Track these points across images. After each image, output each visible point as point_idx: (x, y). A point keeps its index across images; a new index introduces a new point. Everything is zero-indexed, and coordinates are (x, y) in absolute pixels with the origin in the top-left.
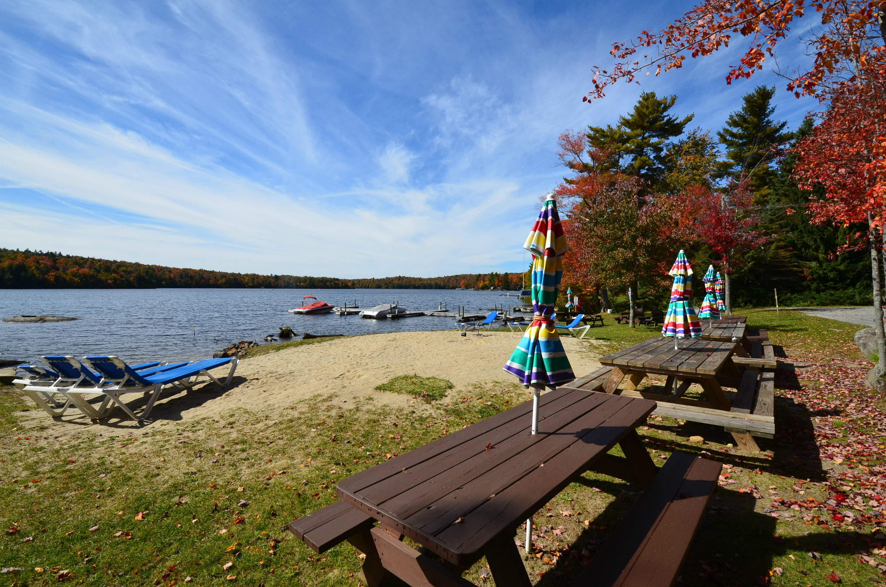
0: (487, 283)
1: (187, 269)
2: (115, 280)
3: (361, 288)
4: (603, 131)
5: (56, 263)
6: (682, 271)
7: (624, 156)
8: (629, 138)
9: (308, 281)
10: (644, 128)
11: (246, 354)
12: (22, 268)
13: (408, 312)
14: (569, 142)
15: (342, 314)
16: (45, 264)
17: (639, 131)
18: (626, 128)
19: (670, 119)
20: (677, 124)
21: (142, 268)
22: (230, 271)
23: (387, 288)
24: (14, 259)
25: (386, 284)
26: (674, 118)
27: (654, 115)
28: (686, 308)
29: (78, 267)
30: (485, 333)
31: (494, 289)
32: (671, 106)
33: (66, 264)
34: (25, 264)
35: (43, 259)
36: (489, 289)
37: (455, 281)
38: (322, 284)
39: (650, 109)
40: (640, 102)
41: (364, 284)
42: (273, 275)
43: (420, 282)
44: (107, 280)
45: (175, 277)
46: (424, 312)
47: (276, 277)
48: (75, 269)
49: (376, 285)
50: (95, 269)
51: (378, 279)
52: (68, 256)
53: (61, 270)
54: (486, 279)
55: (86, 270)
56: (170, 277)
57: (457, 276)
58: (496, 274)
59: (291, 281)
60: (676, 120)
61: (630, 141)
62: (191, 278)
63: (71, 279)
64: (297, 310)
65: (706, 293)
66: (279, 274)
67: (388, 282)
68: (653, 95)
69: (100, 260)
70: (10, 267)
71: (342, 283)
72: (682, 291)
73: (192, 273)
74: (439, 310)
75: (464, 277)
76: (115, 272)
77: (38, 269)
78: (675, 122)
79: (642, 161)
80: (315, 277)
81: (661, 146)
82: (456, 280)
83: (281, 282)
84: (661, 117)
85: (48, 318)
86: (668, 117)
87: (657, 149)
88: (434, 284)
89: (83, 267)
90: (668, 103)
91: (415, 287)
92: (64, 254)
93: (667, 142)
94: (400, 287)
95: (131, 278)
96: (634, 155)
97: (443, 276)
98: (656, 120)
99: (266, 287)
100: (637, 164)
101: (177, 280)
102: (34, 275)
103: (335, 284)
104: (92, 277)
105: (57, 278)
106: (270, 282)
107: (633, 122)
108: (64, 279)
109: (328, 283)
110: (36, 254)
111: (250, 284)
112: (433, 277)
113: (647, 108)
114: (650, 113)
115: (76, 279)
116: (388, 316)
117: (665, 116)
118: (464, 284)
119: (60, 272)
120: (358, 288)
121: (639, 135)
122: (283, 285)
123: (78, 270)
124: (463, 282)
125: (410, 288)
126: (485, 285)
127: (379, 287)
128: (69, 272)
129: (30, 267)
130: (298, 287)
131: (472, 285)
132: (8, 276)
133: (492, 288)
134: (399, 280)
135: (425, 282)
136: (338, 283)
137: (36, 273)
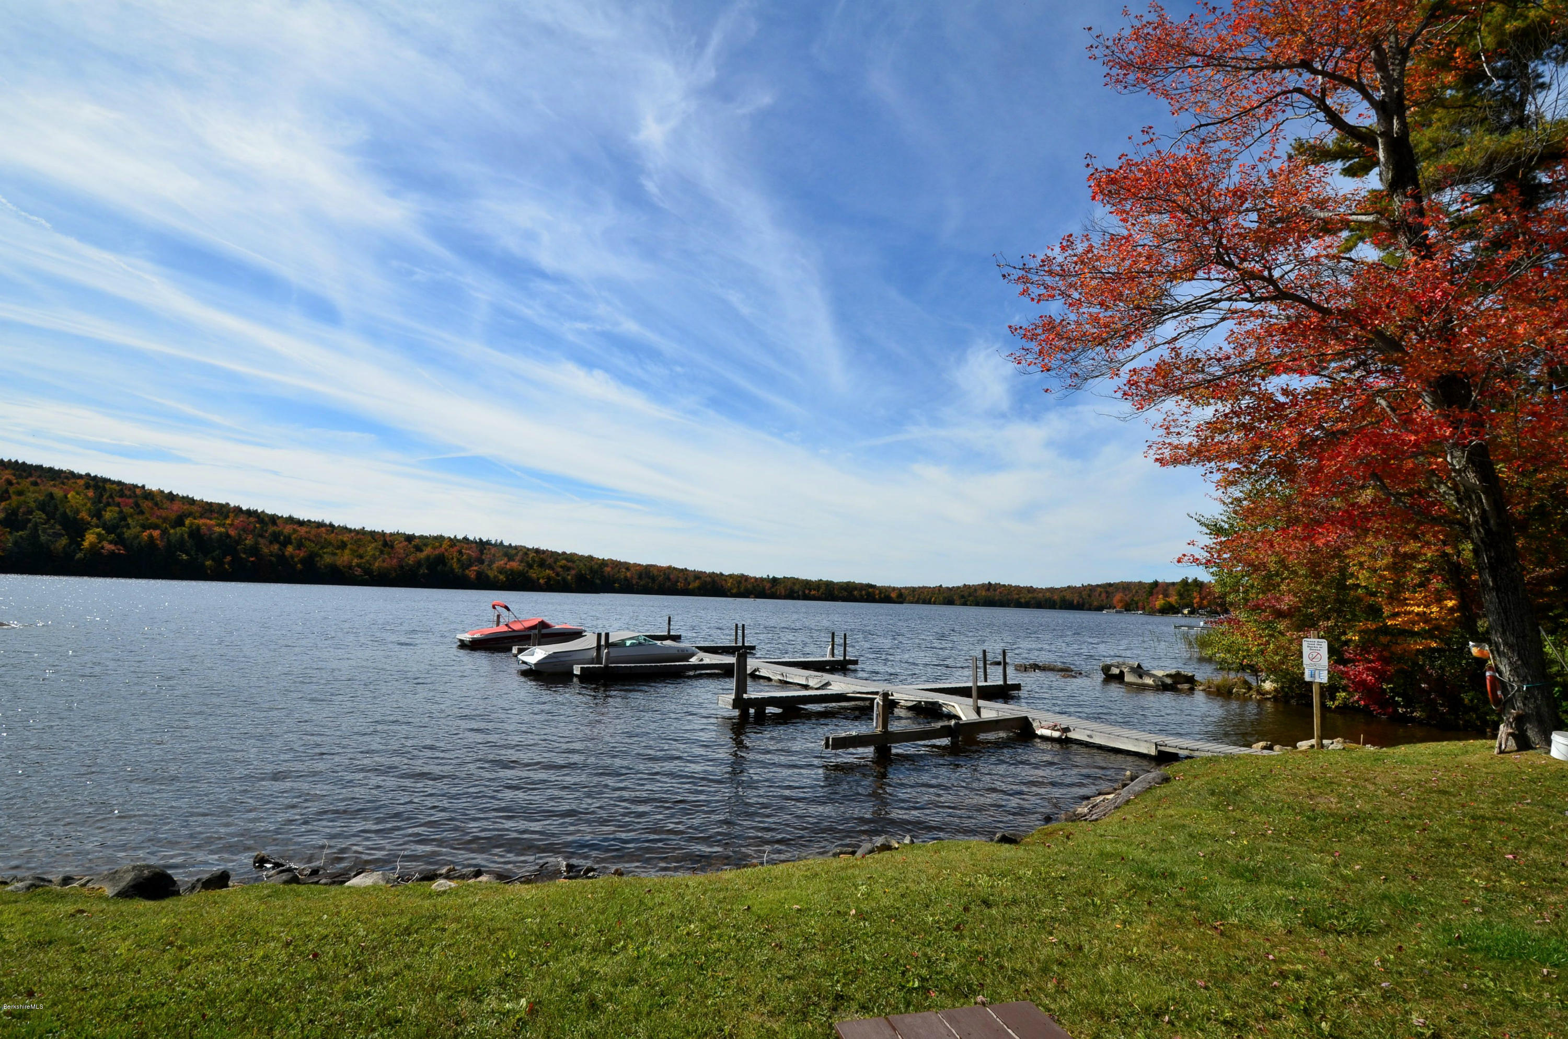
0: (1173, 599)
1: (651, 566)
2: (549, 578)
3: (917, 602)
5: (485, 555)
9: (823, 587)
12: (441, 560)
16: (470, 556)
22: (708, 570)
23: (965, 604)
24: (437, 548)
25: (963, 597)
29: (507, 560)
31: (1191, 613)
33: (494, 555)
35: (469, 549)
36: (1178, 613)
37: (1104, 595)
38: (845, 594)
41: (922, 597)
42: (771, 577)
43: (1030, 595)
44: (538, 579)
45: (632, 578)
47: (775, 580)
48: (502, 562)
49: (945, 598)
50: (527, 562)
51: (948, 588)
52: (508, 546)
53: (486, 563)
54: (1171, 591)
55: (514, 565)
56: (626, 577)
57: (1110, 585)
58: (1195, 580)
59: (796, 588)
62: (653, 579)
63: (495, 577)
66: (779, 575)
67: (966, 594)
70: (429, 558)
71: (880, 593)
73: (655, 573)
75: (1125, 587)
76: (551, 567)
77: (459, 560)
80: (835, 581)
82: (1107, 592)
83: (781, 589)
88: (1058, 601)
89: (513, 560)
91: (1019, 604)
92: (504, 543)
94: (990, 602)
95: (569, 577)
97: (1079, 585)
99: (757, 596)
101: (634, 582)
102: (452, 570)
103: (868, 594)
104: (521, 574)
105: (479, 575)
106: (764, 589)
108: (487, 576)
109: (855, 593)
110: (472, 542)
111: (734, 591)
112: (1057, 585)
115: (501, 577)
118: (1121, 601)
119: (484, 567)
120: (912, 603)
122: (783, 593)
123: (507, 563)
124: (1120, 596)
125: (1009, 606)
126: (1169, 603)
127: (949, 601)
128: (495, 566)
129: (453, 559)
130: (806, 597)
131: (1140, 604)
132: (423, 570)
133: (1186, 611)
134: (988, 590)
135: (1041, 595)
136: (874, 592)
137: (456, 567)
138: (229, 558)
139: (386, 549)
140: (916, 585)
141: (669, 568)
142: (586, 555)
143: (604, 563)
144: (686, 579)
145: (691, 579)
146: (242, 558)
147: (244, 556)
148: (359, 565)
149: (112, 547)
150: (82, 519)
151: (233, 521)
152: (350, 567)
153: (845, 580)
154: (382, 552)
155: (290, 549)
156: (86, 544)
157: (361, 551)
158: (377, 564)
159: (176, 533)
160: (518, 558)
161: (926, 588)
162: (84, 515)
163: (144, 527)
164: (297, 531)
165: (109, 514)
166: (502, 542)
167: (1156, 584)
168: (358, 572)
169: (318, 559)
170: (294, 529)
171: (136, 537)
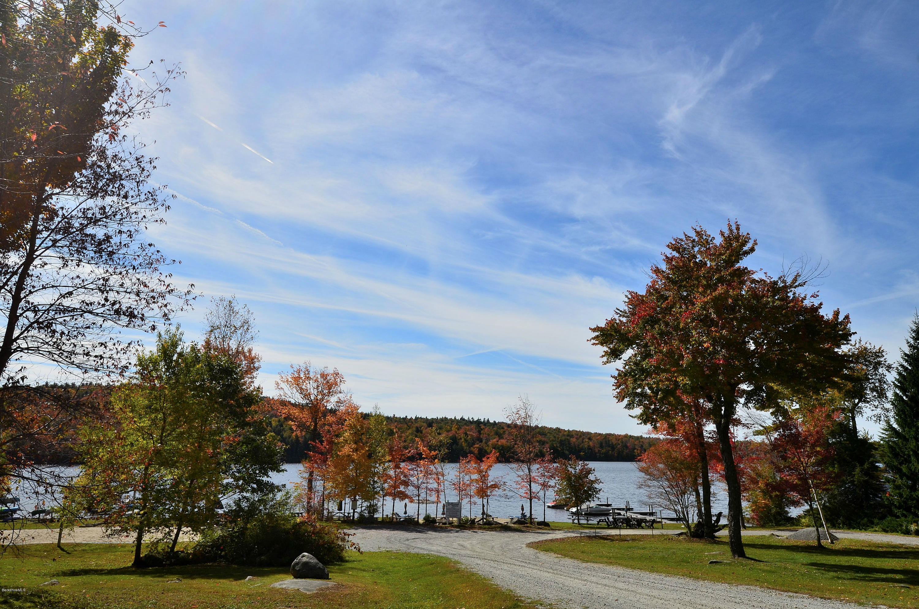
1: (610, 435)
5: (480, 434)
12: (455, 440)
16: (472, 435)
24: (450, 430)
29: (498, 438)
33: (489, 434)
34: (457, 435)
35: (471, 430)
45: (594, 447)
48: (495, 440)
50: (513, 439)
52: (494, 423)
53: (484, 441)
55: (504, 441)
56: (589, 446)
62: (613, 447)
73: (614, 441)
77: (466, 440)
89: (502, 438)
92: (491, 421)
101: (597, 451)
102: (463, 448)
105: (480, 450)
108: (486, 451)
119: (483, 444)
123: (498, 441)
128: (490, 443)
129: (461, 439)
137: (464, 444)
139: (419, 434)
141: (626, 436)
142: (554, 427)
143: (570, 434)
144: (642, 446)
166: (488, 420)
171: (290, 437)
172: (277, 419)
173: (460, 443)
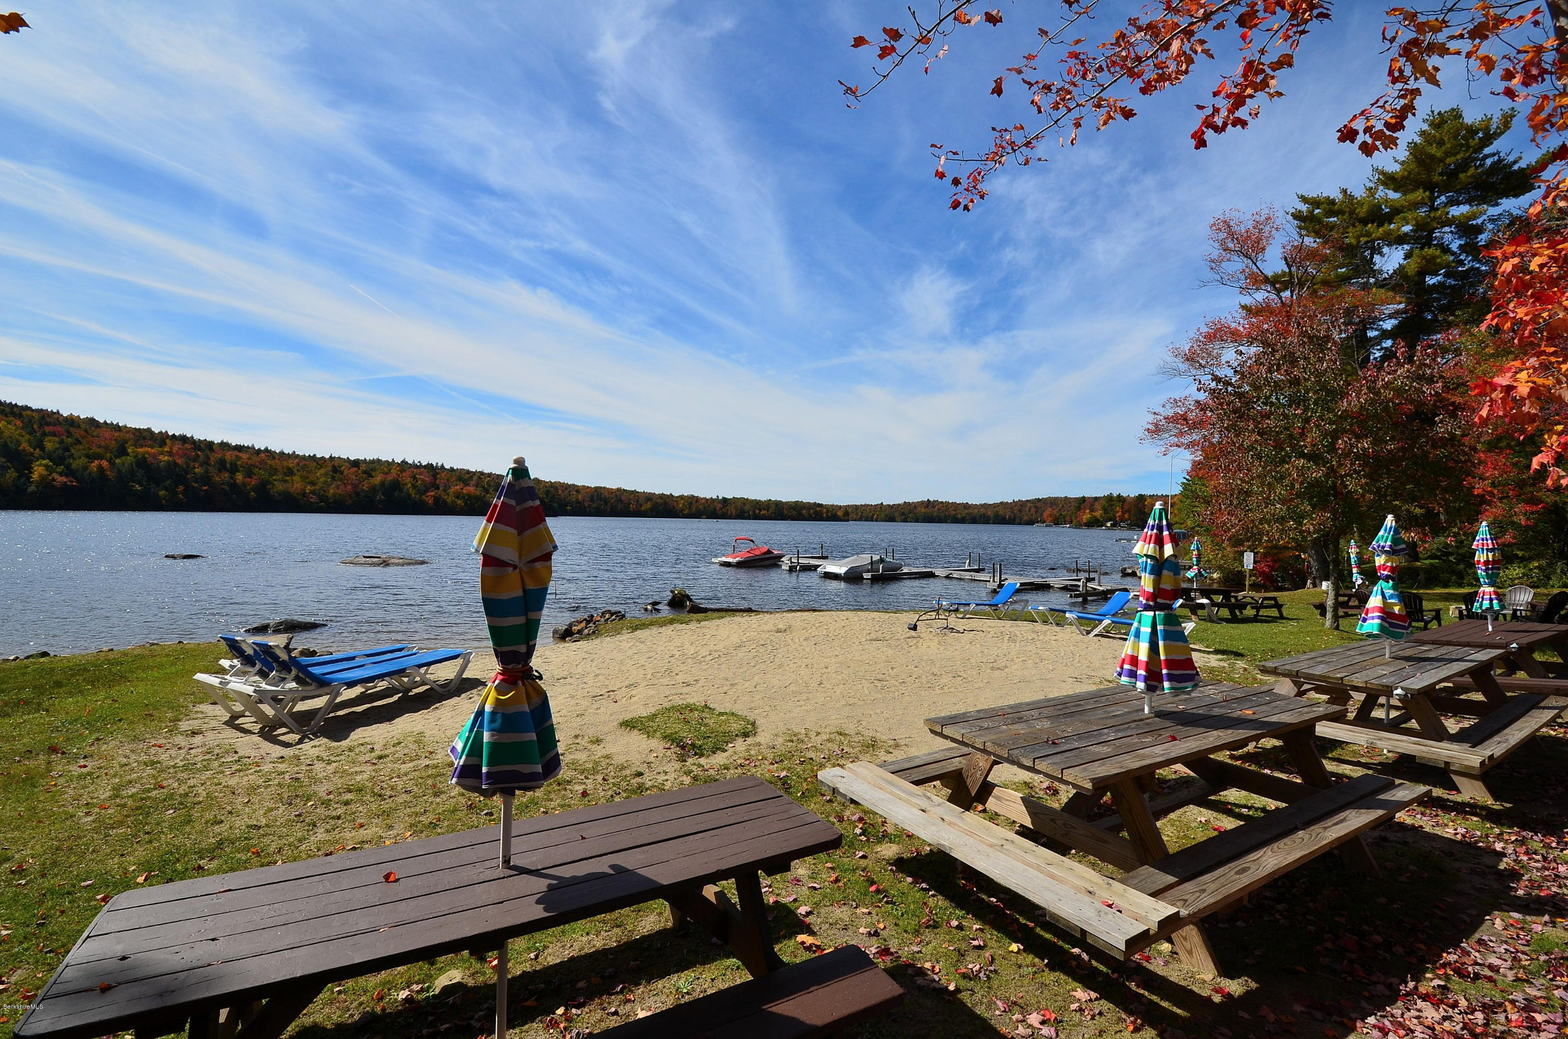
0: (1098, 514)
1: (601, 488)
3: (860, 520)
4: (1332, 202)
5: (436, 479)
6: (1150, 549)
7: (1386, 250)
8: (1396, 211)
10: (1430, 187)
11: (594, 632)
12: (396, 485)
13: (905, 570)
14: (1232, 235)
15: (792, 569)
16: (423, 480)
17: (1419, 195)
18: (1387, 191)
19: (1500, 161)
20: (1521, 170)
21: (541, 486)
23: (905, 521)
24: (387, 473)
25: (903, 514)
26: (1511, 158)
27: (1458, 157)
28: (1160, 628)
29: (462, 485)
30: (961, 624)
31: (1112, 525)
32: (1502, 133)
33: (448, 480)
34: (400, 479)
35: (421, 474)
36: (1102, 526)
37: (1033, 510)
39: (1449, 145)
40: (1423, 133)
41: (865, 514)
42: (720, 498)
43: (966, 511)
45: (584, 500)
46: (933, 570)
47: (725, 500)
48: (458, 487)
49: (886, 516)
50: (483, 487)
51: (889, 505)
52: (452, 469)
53: (441, 488)
54: (1097, 506)
55: (471, 489)
56: (577, 500)
57: (1039, 500)
58: (1119, 496)
59: (746, 508)
60: (1515, 162)
61: (1397, 219)
62: (606, 501)
63: (453, 502)
64: (724, 559)
65: (1379, 578)
66: (729, 496)
67: (907, 511)
68: (1456, 114)
69: (490, 475)
70: (383, 484)
71: (828, 512)
72: (1151, 590)
73: (606, 494)
74: (967, 567)
75: (1052, 502)
77: (414, 486)
78: (1516, 167)
79: (1424, 258)
80: (784, 500)
81: (1479, 221)
82: (1036, 507)
83: (732, 510)
84: (1477, 159)
85: (392, 561)
86: (1496, 158)
87: (1467, 229)
88: (992, 516)
89: (468, 485)
90: (1494, 126)
91: (956, 520)
92: (447, 467)
93: (1493, 211)
94: (929, 519)
96: (1407, 247)
98: (1463, 166)
99: (709, 517)
100: (1413, 267)
101: (586, 504)
102: (409, 495)
103: (816, 513)
104: (479, 498)
105: (437, 499)
106: (715, 509)
107: (1403, 177)
108: (445, 501)
109: (804, 511)
110: (414, 466)
111: (686, 512)
113: (1441, 143)
114: (1447, 154)
115: (459, 502)
116: (866, 576)
117: (1486, 157)
118: (1049, 516)
119: (441, 491)
121: (1422, 204)
122: (734, 514)
123: (463, 488)
124: (1048, 512)
125: (946, 522)
126: (1095, 517)
127: (891, 519)
128: (451, 491)
129: (406, 484)
130: (756, 517)
131: (1068, 518)
132: (380, 496)
133: (1109, 524)
134: (927, 506)
135: (976, 511)
136: (821, 511)
137: (412, 492)
138: (181, 488)
139: (337, 475)
140: (858, 503)
141: (619, 490)
145: (642, 501)
146: (193, 487)
147: (196, 485)
148: (313, 492)
149: (64, 479)
150: (24, 450)
151: (171, 448)
152: (304, 494)
153: (793, 499)
154: (333, 478)
155: (239, 477)
156: (35, 476)
157: (312, 478)
158: (331, 491)
159: (123, 464)
160: (472, 483)
161: (868, 505)
162: (25, 445)
163: (92, 457)
164: (240, 458)
165: (50, 444)
166: (442, 465)
167: (1083, 499)
168: (314, 499)
169: (270, 486)
170: (236, 456)
171: (85, 468)
172: (57, 439)
173: (405, 490)
